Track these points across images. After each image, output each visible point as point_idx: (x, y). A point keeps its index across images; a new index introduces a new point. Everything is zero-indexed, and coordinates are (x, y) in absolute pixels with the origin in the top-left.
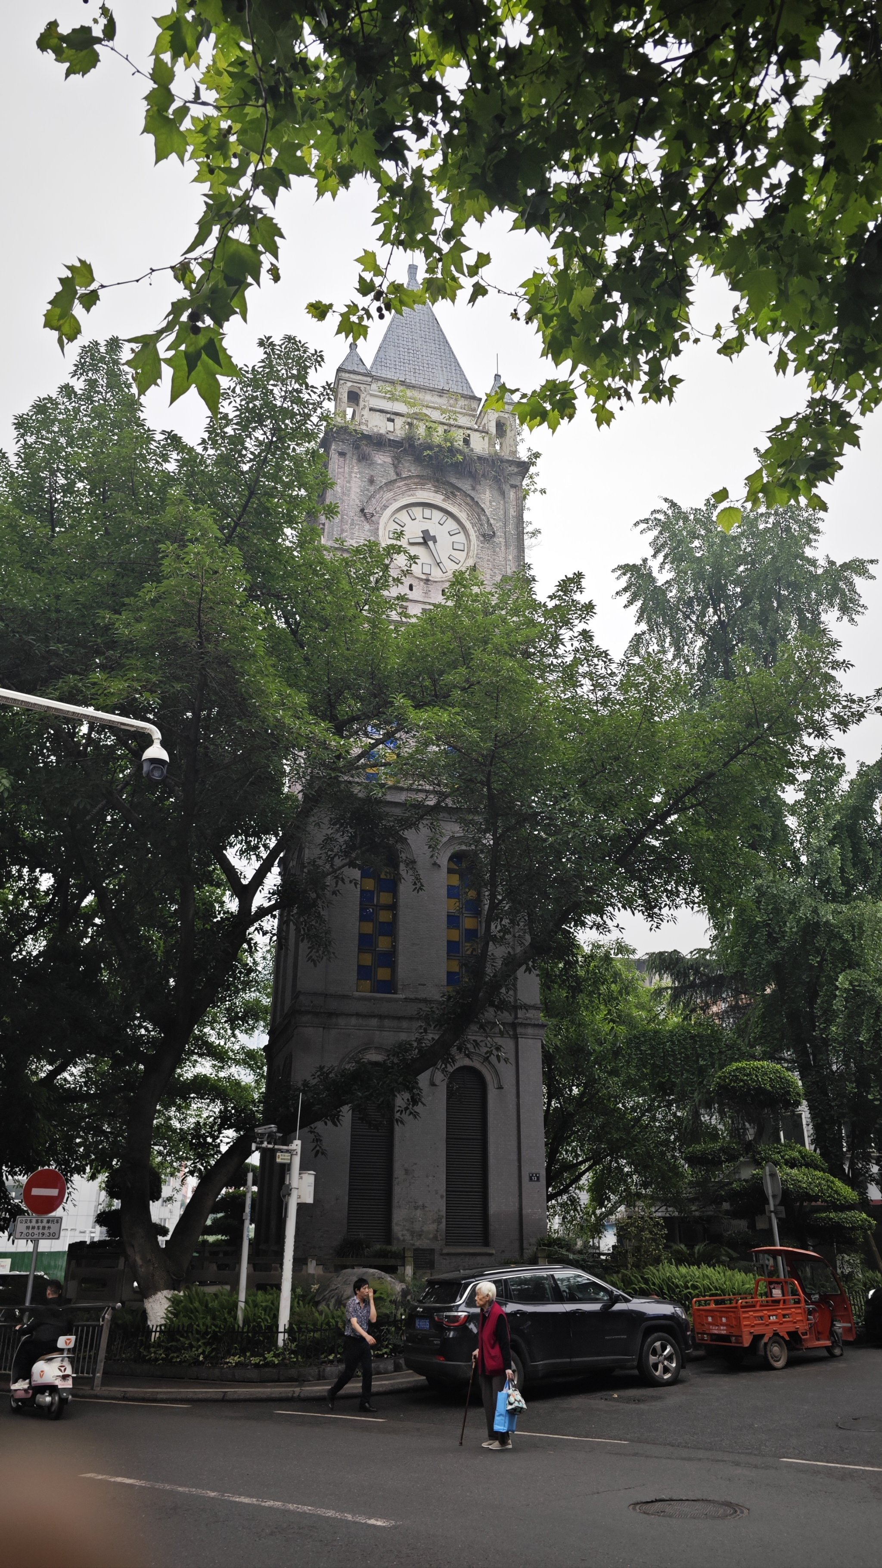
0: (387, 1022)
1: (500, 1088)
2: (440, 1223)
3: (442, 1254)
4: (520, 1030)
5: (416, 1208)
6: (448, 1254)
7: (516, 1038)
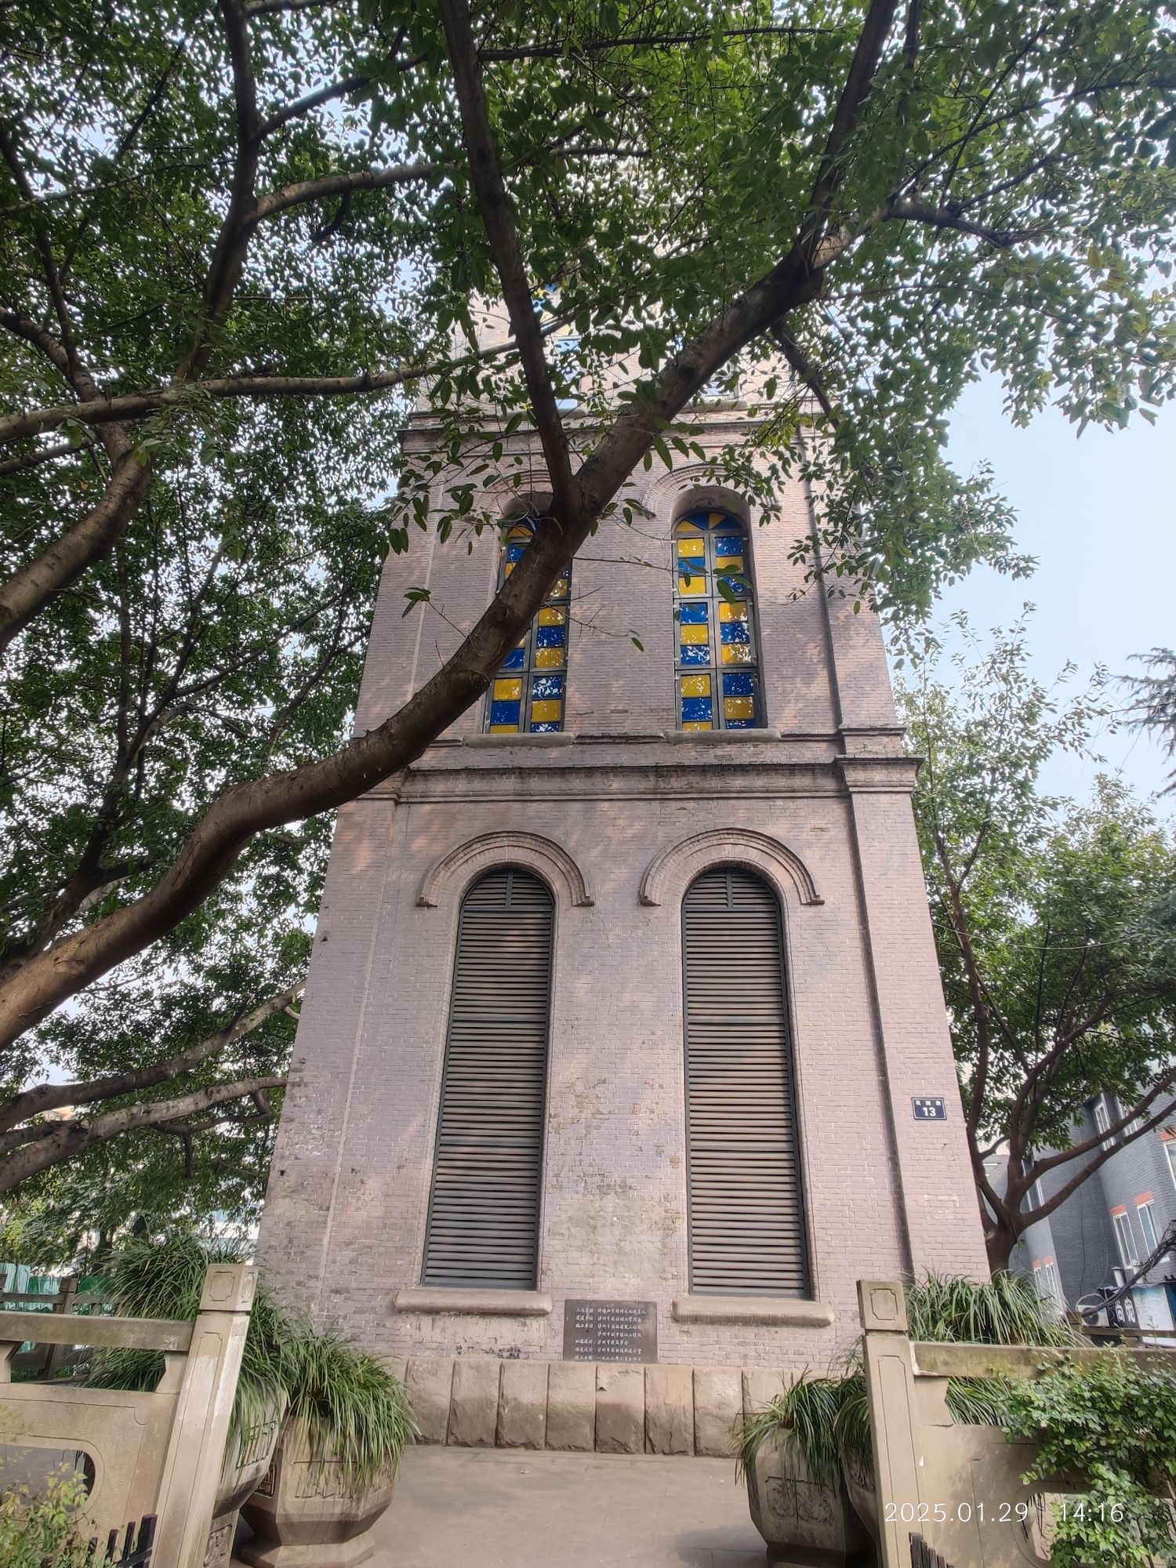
0: (535, 784)
1: (816, 902)
2: (669, 1230)
3: (677, 1319)
4: (852, 776)
5: (604, 1190)
6: (696, 1319)
7: (844, 795)
